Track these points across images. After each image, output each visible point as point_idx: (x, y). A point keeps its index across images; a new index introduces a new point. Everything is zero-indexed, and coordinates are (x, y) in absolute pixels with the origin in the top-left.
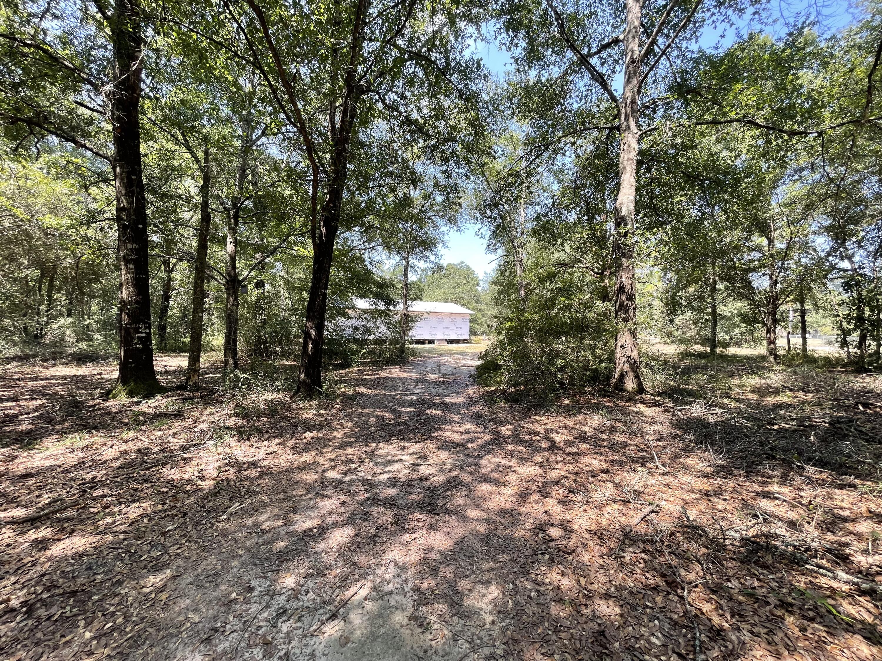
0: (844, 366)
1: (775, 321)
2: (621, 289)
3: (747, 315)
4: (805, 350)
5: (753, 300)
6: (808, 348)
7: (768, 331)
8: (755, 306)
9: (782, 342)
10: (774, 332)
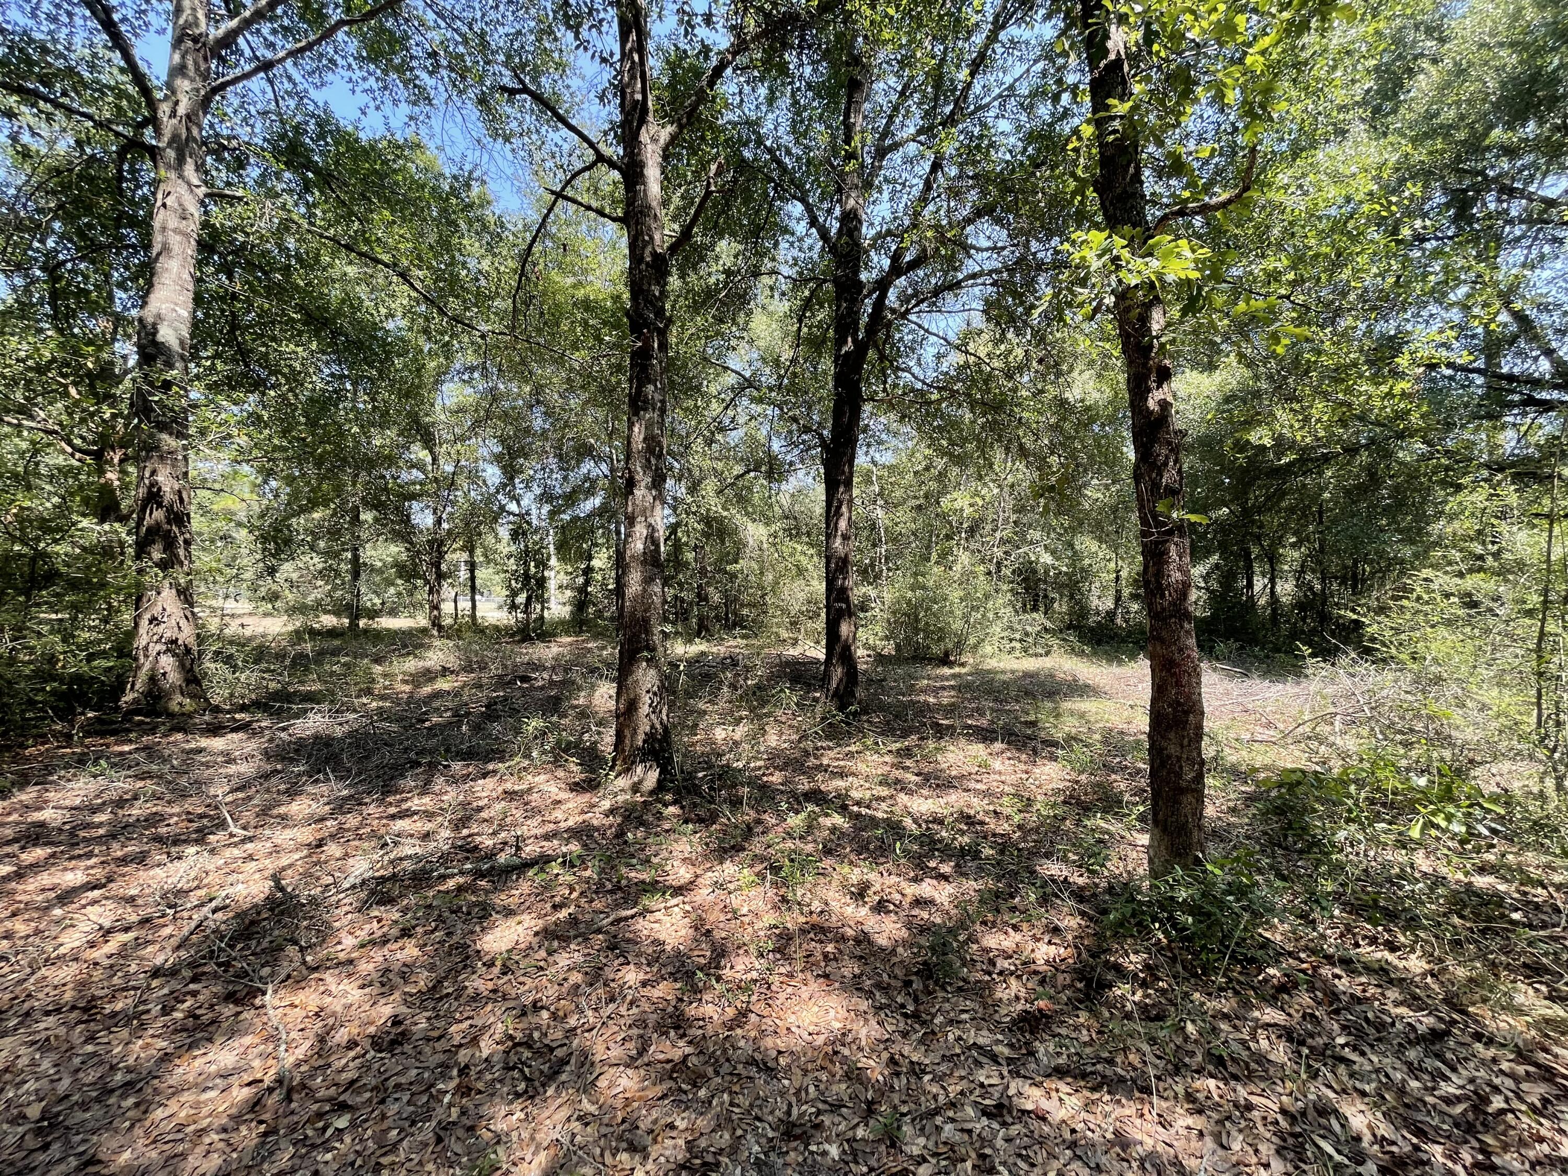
0: (512, 636)
1: (441, 576)
2: (154, 497)
3: (404, 566)
4: (473, 616)
5: (411, 543)
6: (478, 614)
7: (431, 592)
8: (415, 553)
9: (447, 608)
10: (438, 592)
